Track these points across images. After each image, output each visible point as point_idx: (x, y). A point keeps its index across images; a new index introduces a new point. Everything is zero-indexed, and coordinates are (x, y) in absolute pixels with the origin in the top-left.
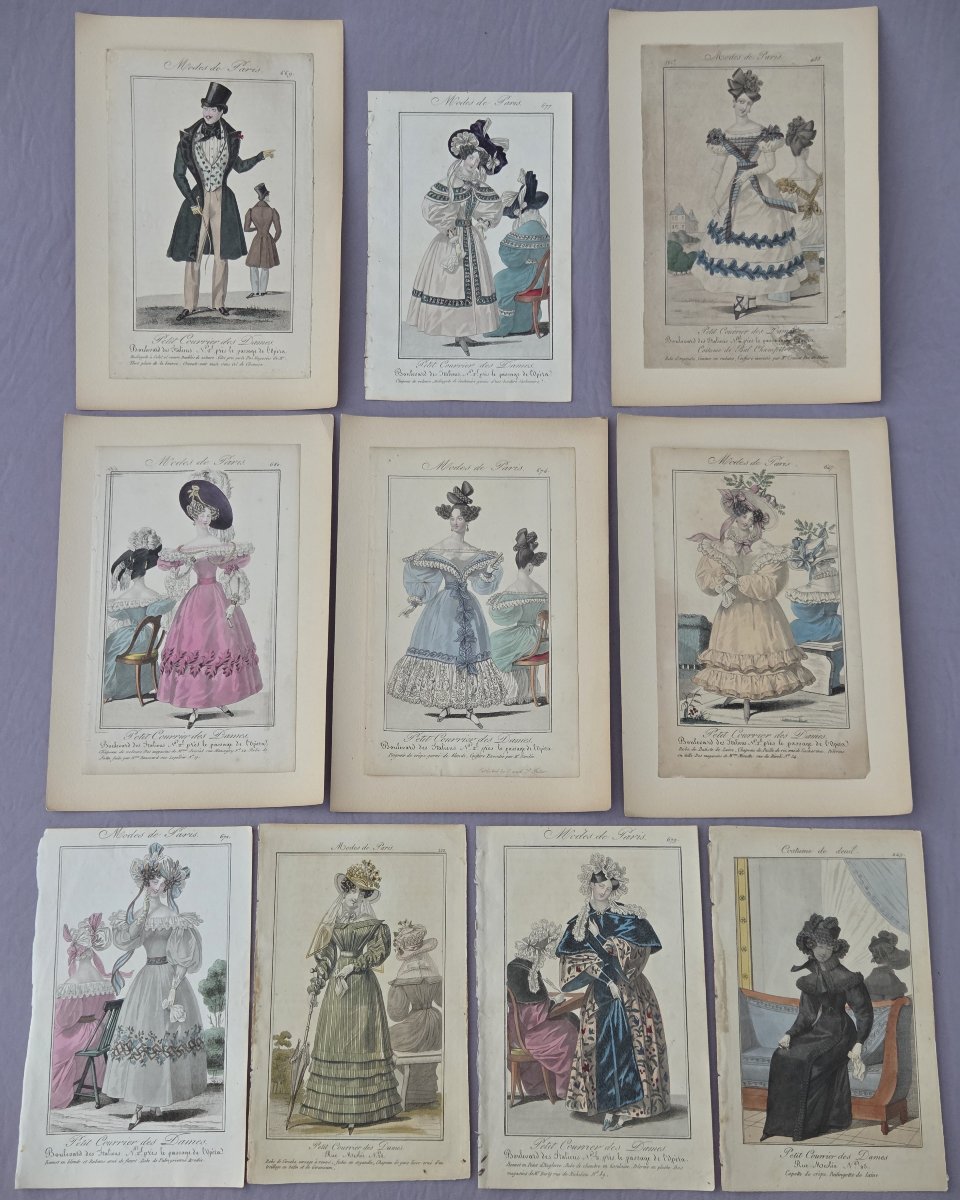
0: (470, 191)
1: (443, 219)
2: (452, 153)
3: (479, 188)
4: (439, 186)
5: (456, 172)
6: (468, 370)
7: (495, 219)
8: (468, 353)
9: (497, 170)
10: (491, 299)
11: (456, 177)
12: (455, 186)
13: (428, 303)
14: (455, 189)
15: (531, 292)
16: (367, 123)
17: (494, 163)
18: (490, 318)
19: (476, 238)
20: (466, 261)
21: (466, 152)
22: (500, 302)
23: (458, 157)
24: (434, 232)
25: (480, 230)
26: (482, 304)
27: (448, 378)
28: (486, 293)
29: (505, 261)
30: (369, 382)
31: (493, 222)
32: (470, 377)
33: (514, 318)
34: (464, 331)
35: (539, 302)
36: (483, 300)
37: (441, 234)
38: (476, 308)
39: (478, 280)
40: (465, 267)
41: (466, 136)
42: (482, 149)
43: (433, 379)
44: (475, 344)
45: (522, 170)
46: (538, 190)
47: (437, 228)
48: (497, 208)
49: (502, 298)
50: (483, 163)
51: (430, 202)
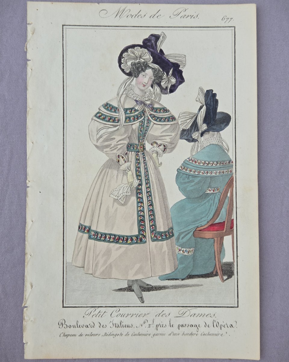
0: (143, 112)
1: (113, 143)
2: (123, 70)
3: (153, 109)
4: (107, 106)
5: (127, 90)
6: (142, 320)
7: (171, 143)
8: (142, 299)
9: (173, 89)
10: (168, 235)
11: (127, 96)
12: (127, 106)
13: (96, 239)
14: (126, 110)
15: (213, 226)
16: (26, 36)
17: (169, 81)
18: (166, 257)
19: (150, 164)
20: (139, 191)
21: (138, 68)
22: (178, 239)
23: (129, 74)
24: (103, 158)
25: (155, 155)
26: (157, 240)
27: (119, 331)
28: (161, 227)
29: (183, 190)
30: (28, 337)
31: (169, 146)
32: (144, 330)
33: (194, 257)
34: (136, 273)
35: (222, 239)
36: (159, 236)
37: (111, 160)
38: (151, 245)
39: (152, 212)
40: (138, 198)
41: (138, 51)
42: (156, 66)
43: (103, 331)
44: (150, 288)
45: (201, 89)
46: (219, 110)
47: (106, 154)
48: (174, 130)
49: (179, 235)
50: (157, 82)
51: (98, 124)
